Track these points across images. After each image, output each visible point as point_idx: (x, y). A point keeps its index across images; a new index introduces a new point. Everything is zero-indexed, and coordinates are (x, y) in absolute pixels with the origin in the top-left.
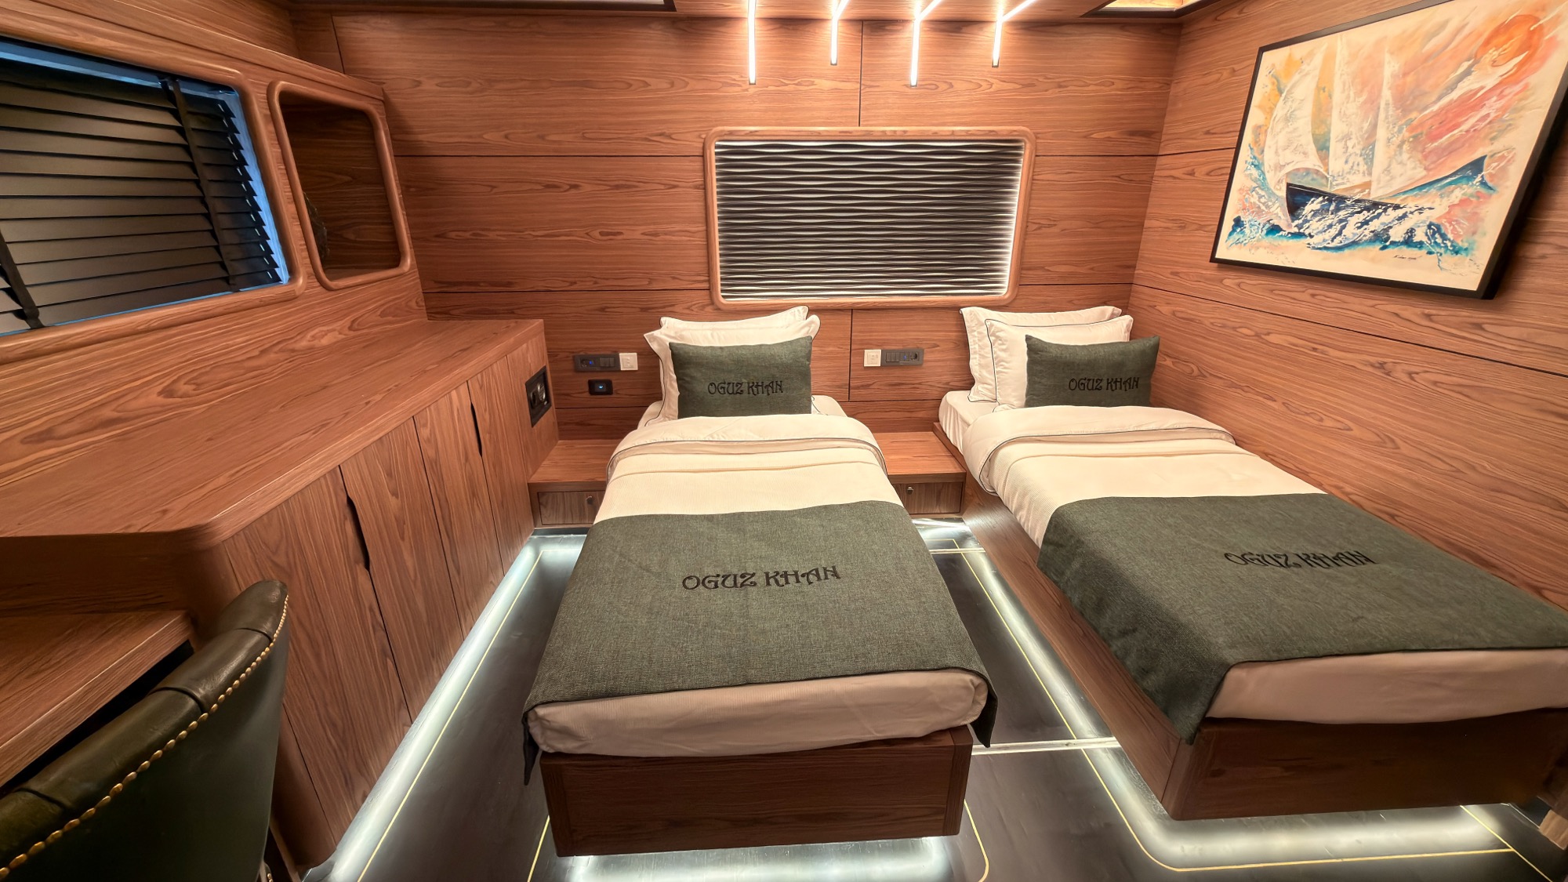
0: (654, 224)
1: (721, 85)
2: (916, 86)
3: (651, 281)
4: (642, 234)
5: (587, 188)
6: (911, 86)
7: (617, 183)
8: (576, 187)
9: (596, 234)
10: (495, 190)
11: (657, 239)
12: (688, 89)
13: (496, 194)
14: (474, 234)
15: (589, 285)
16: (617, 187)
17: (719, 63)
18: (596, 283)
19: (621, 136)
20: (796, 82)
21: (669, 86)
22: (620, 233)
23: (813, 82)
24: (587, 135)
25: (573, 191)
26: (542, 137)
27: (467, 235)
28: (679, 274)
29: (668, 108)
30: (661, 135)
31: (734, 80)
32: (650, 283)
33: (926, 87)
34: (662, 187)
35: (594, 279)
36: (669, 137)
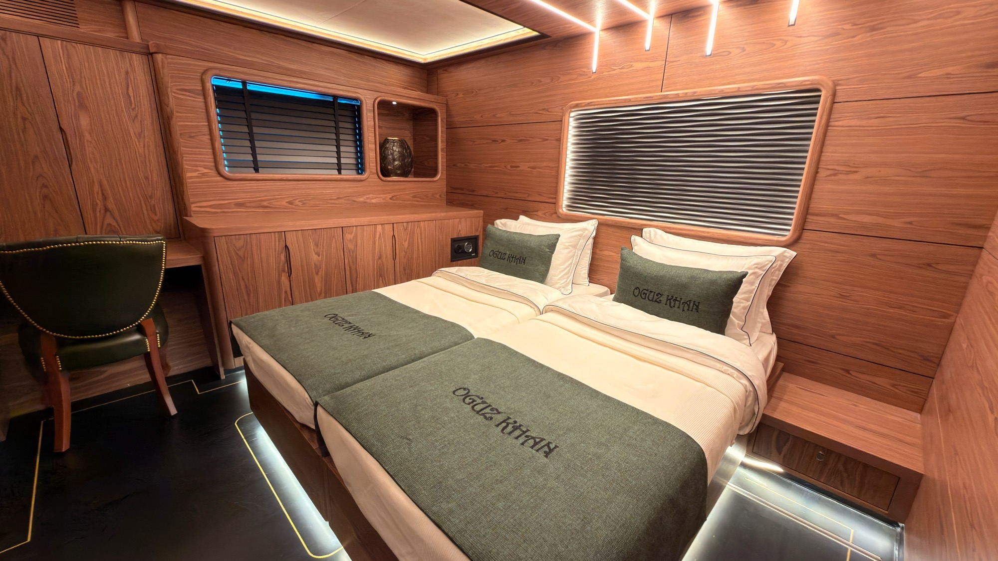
0: (534, 162)
1: (576, 76)
2: (710, 55)
3: (529, 195)
4: (529, 167)
5: (508, 141)
6: (706, 56)
7: (520, 138)
8: (503, 141)
9: (509, 167)
10: (475, 143)
11: (535, 170)
12: (560, 81)
13: (475, 145)
14: (465, 165)
15: (502, 195)
16: (521, 141)
17: (576, 63)
18: (506, 194)
19: (525, 112)
20: (620, 67)
21: (550, 81)
22: (519, 167)
23: (632, 65)
24: (512, 113)
25: (503, 143)
26: (494, 115)
27: (463, 165)
28: (542, 193)
29: (548, 93)
30: (543, 110)
31: (584, 72)
32: (528, 197)
33: (720, 54)
34: (540, 140)
35: (505, 192)
36: (547, 110)
